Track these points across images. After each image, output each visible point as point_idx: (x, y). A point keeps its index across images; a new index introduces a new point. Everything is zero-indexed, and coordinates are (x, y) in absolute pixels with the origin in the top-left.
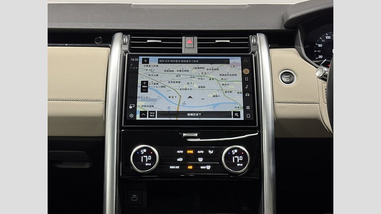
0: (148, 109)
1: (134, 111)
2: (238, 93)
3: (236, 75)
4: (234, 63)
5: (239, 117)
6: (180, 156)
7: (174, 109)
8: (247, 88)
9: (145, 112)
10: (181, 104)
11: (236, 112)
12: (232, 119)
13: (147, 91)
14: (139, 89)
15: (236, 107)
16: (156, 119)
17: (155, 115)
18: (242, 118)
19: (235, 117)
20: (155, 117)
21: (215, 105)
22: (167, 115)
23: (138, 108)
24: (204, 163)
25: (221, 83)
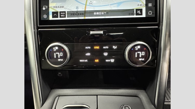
0: (59, 10)
1: (47, 12)
5: (141, 14)
6: (88, 51)
7: (81, 9)
9: (57, 13)
10: (88, 4)
11: (139, 10)
12: (135, 16)
15: (138, 5)
16: (66, 18)
17: (65, 15)
18: (144, 15)
19: (137, 14)
20: (65, 17)
21: (119, 4)
22: (76, 14)
23: (50, 9)
24: (108, 57)
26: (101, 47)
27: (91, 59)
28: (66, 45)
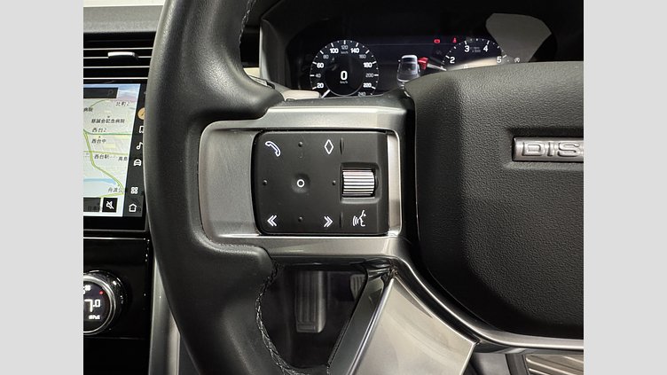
2: (121, 158)
3: (123, 121)
4: (126, 95)
8: (138, 147)
11: (109, 200)
15: (110, 190)
19: (105, 209)
25: (91, 138)
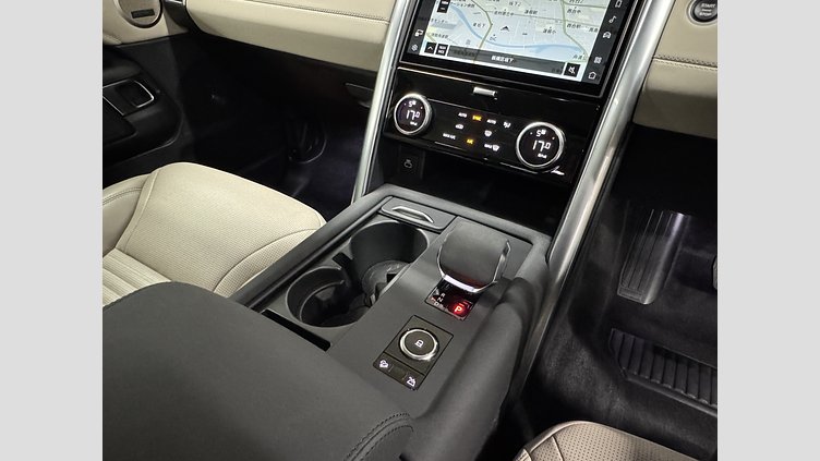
0: (438, 41)
1: (419, 41)
2: (591, 29)
5: (575, 75)
6: (461, 120)
7: (474, 46)
8: (611, 21)
9: (433, 45)
10: (488, 38)
11: (573, 65)
12: (562, 76)
13: (445, 11)
14: (436, 6)
15: (575, 57)
16: (445, 57)
17: (445, 51)
18: (579, 78)
19: (567, 73)
20: (444, 54)
21: (541, 48)
22: (463, 53)
23: (426, 37)
24: (491, 140)
25: (567, 8)
26: (484, 120)
27: (462, 135)
28: (430, 103)
